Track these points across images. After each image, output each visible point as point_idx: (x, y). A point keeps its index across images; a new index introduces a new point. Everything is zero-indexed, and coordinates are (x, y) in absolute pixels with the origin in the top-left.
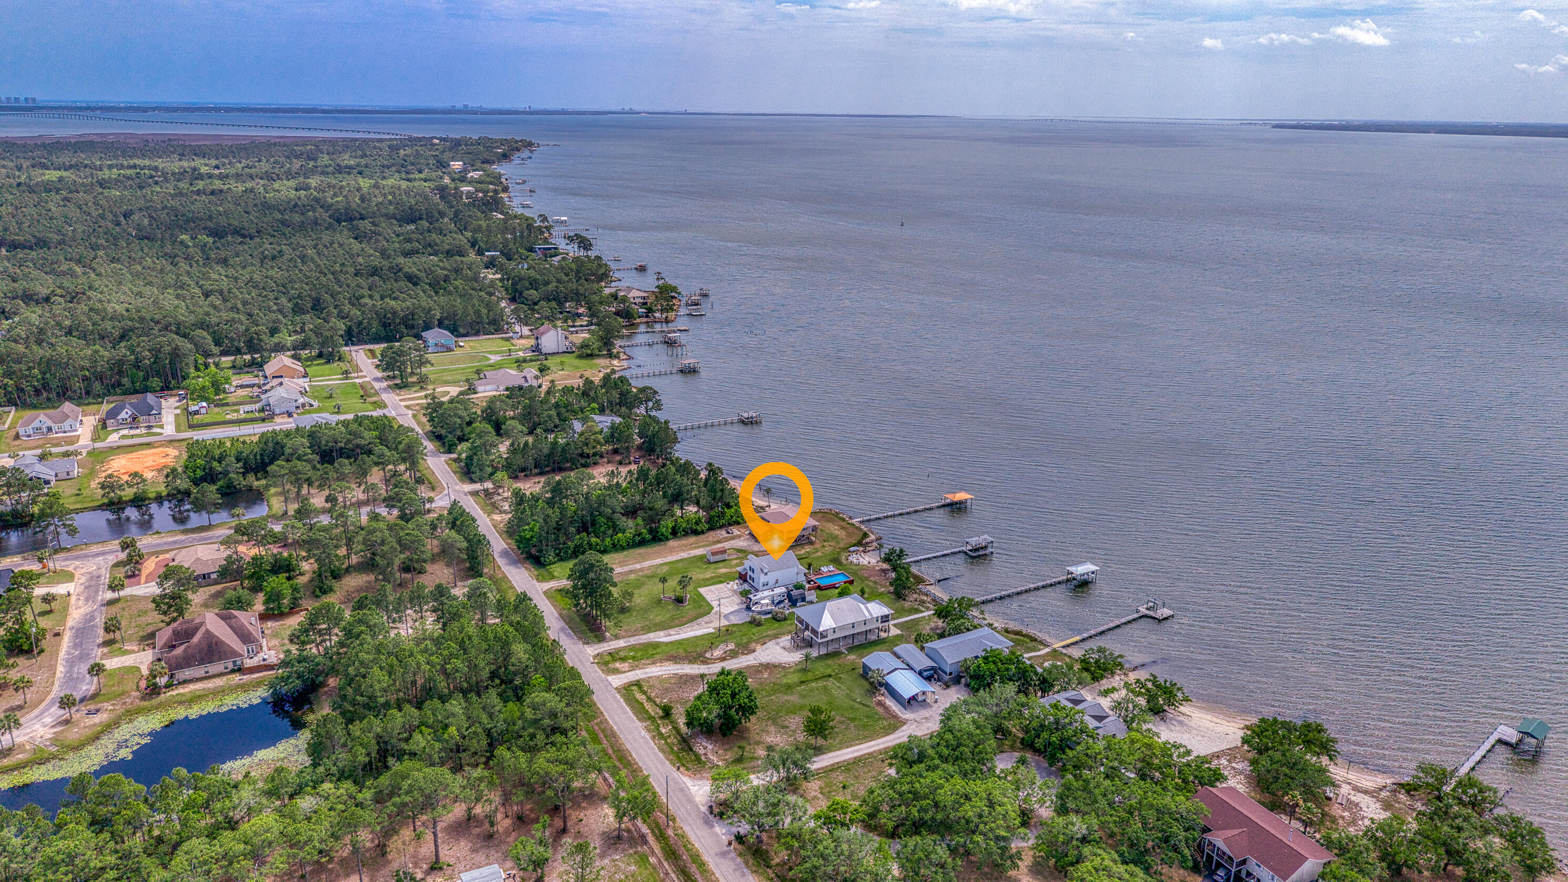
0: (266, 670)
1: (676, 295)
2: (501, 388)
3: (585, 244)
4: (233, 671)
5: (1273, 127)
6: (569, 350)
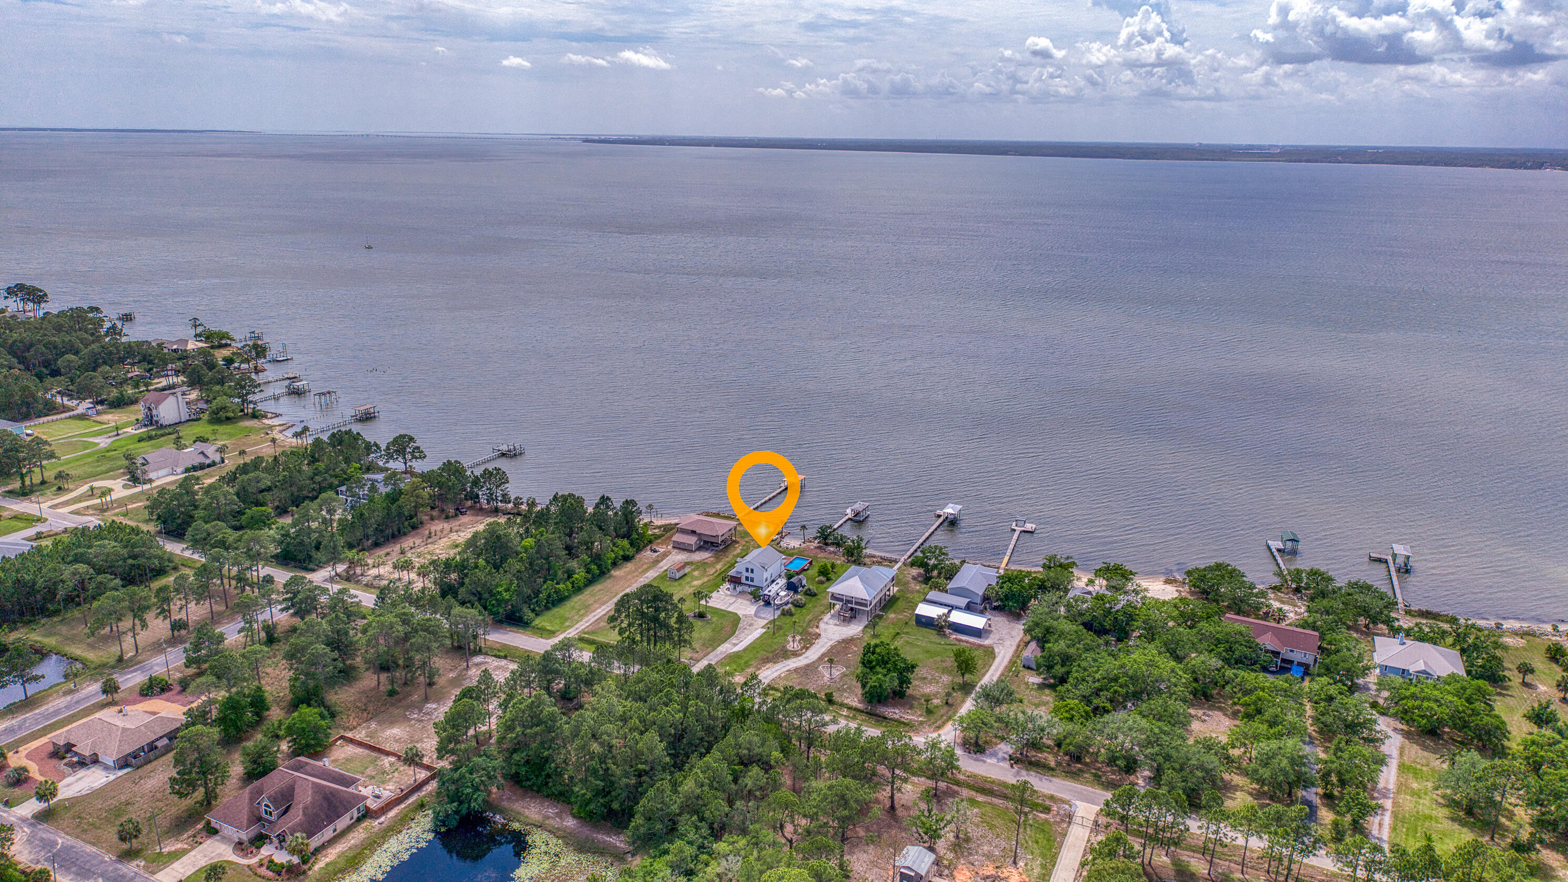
0: (399, 804)
1: (229, 342)
2: (179, 470)
3: (35, 295)
4: (359, 820)
5: (584, 141)
6: (193, 417)
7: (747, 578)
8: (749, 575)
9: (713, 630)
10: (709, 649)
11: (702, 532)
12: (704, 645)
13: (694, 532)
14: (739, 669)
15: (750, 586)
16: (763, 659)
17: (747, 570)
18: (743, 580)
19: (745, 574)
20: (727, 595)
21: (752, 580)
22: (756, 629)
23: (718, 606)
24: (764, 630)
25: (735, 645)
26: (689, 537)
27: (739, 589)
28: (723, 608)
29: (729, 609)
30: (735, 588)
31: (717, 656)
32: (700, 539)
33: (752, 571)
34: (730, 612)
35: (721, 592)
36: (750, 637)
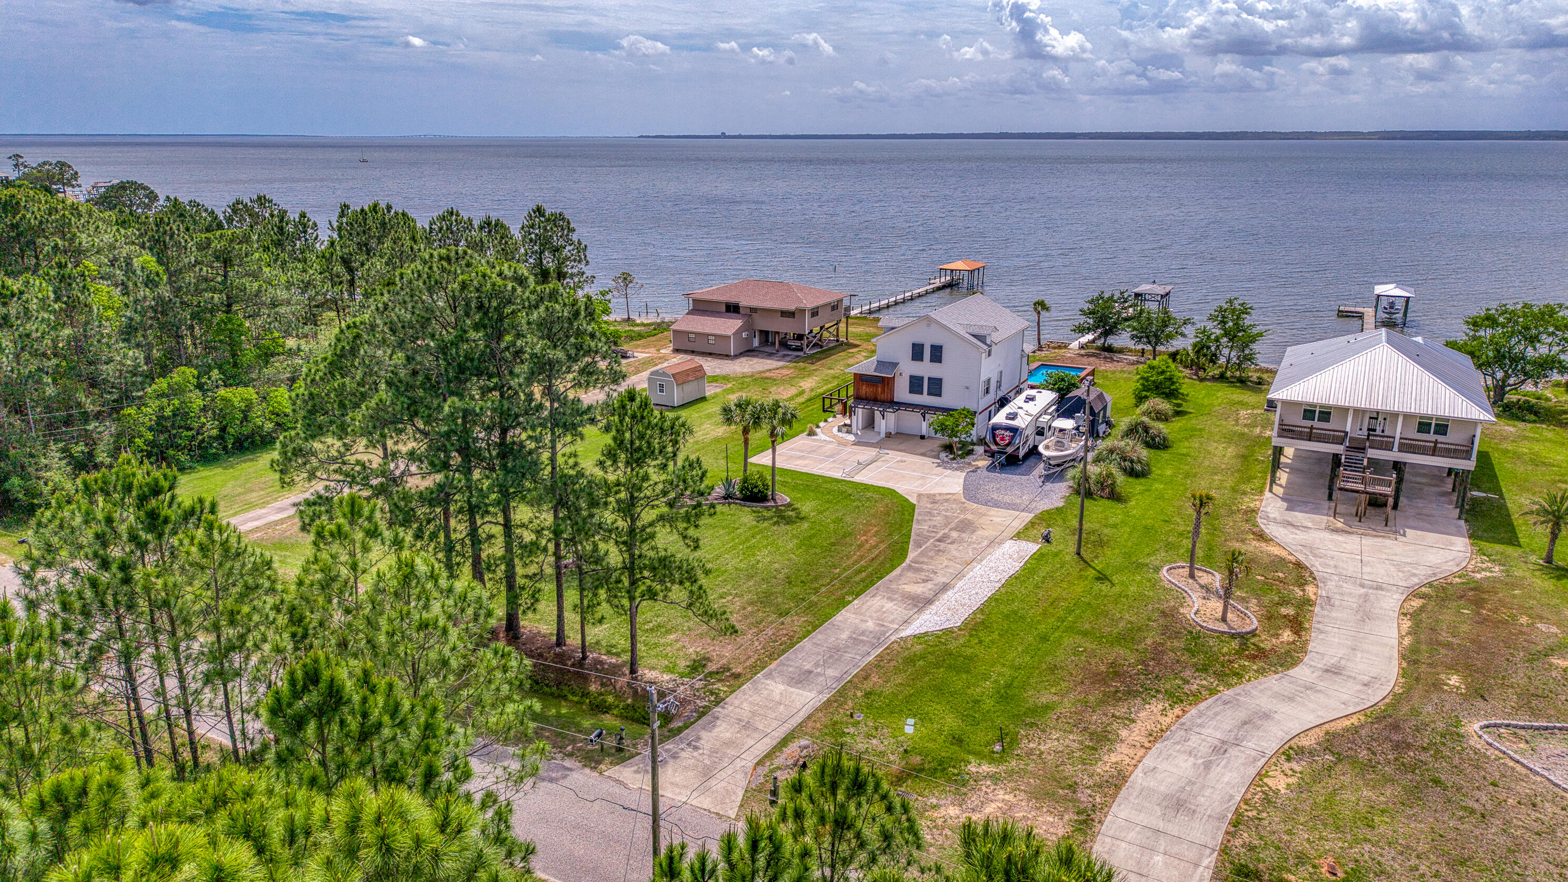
7: (916, 384)
8: (926, 369)
9: (806, 542)
10: (795, 622)
11: (755, 303)
12: (765, 600)
13: (732, 309)
14: (980, 736)
15: (925, 410)
16: (1099, 679)
17: (917, 352)
18: (902, 392)
19: (908, 368)
20: (843, 444)
21: (936, 386)
22: (994, 543)
23: (816, 470)
24: (1031, 548)
25: (922, 603)
26: (719, 321)
27: (886, 422)
28: (838, 475)
29: (858, 478)
30: (870, 424)
31: (834, 654)
32: (748, 326)
33: (937, 354)
34: (867, 487)
35: (821, 436)
36: (978, 570)
